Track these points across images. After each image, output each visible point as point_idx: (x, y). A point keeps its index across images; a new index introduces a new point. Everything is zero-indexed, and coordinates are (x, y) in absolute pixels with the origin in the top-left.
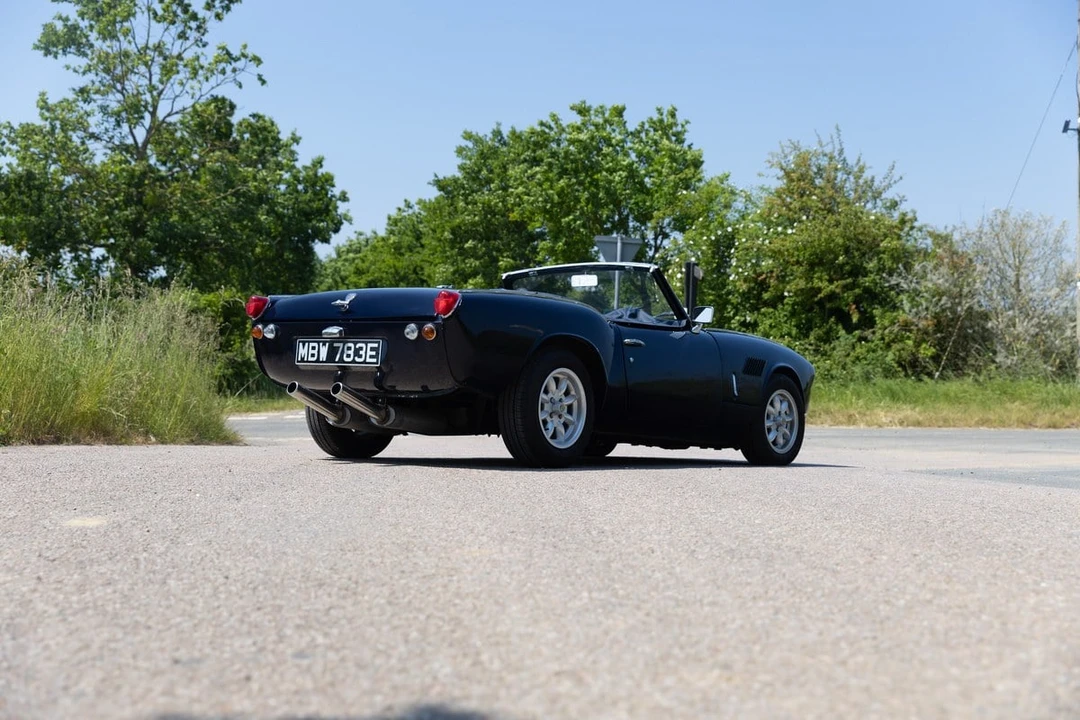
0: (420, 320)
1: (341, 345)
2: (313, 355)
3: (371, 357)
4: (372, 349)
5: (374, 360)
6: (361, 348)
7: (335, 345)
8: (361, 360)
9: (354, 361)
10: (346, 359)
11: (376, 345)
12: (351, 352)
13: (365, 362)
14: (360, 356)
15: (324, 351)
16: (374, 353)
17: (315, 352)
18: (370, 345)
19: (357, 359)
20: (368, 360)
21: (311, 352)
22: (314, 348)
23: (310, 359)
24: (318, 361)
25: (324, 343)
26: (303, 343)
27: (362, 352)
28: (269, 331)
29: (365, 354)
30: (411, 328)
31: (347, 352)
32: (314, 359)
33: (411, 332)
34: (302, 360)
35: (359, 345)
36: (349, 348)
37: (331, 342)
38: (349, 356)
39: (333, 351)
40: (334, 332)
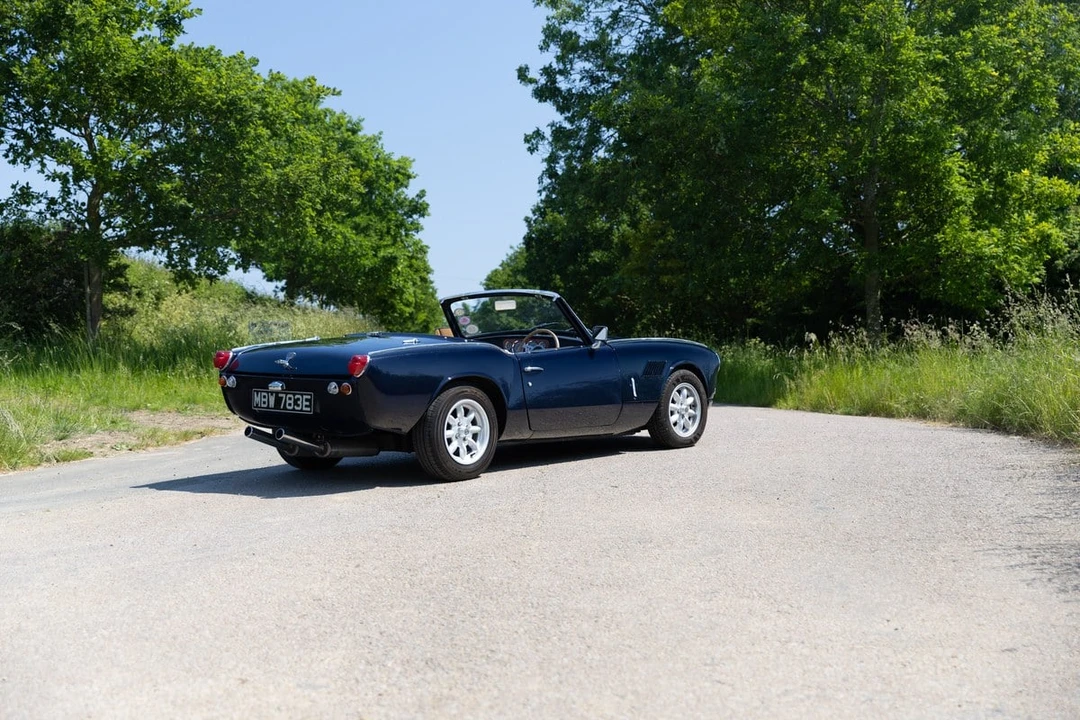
0: (339, 379)
1: (284, 396)
2: (264, 403)
3: (306, 406)
4: (307, 400)
5: (309, 409)
6: (298, 399)
7: (280, 395)
8: (299, 408)
9: (294, 409)
10: (288, 407)
11: (309, 397)
12: (292, 402)
13: (301, 410)
14: (298, 405)
15: (272, 400)
16: (308, 403)
17: (266, 400)
18: (305, 397)
19: (296, 408)
20: (304, 409)
21: (263, 400)
22: (264, 397)
23: (263, 405)
24: (268, 407)
25: (272, 393)
26: (257, 392)
27: (299, 402)
28: (231, 382)
29: (302, 403)
30: (333, 385)
31: (288, 402)
32: (265, 406)
33: (333, 388)
34: (257, 406)
35: (297, 396)
36: (290, 399)
37: (277, 393)
38: (290, 405)
39: (278, 400)
40: (277, 386)
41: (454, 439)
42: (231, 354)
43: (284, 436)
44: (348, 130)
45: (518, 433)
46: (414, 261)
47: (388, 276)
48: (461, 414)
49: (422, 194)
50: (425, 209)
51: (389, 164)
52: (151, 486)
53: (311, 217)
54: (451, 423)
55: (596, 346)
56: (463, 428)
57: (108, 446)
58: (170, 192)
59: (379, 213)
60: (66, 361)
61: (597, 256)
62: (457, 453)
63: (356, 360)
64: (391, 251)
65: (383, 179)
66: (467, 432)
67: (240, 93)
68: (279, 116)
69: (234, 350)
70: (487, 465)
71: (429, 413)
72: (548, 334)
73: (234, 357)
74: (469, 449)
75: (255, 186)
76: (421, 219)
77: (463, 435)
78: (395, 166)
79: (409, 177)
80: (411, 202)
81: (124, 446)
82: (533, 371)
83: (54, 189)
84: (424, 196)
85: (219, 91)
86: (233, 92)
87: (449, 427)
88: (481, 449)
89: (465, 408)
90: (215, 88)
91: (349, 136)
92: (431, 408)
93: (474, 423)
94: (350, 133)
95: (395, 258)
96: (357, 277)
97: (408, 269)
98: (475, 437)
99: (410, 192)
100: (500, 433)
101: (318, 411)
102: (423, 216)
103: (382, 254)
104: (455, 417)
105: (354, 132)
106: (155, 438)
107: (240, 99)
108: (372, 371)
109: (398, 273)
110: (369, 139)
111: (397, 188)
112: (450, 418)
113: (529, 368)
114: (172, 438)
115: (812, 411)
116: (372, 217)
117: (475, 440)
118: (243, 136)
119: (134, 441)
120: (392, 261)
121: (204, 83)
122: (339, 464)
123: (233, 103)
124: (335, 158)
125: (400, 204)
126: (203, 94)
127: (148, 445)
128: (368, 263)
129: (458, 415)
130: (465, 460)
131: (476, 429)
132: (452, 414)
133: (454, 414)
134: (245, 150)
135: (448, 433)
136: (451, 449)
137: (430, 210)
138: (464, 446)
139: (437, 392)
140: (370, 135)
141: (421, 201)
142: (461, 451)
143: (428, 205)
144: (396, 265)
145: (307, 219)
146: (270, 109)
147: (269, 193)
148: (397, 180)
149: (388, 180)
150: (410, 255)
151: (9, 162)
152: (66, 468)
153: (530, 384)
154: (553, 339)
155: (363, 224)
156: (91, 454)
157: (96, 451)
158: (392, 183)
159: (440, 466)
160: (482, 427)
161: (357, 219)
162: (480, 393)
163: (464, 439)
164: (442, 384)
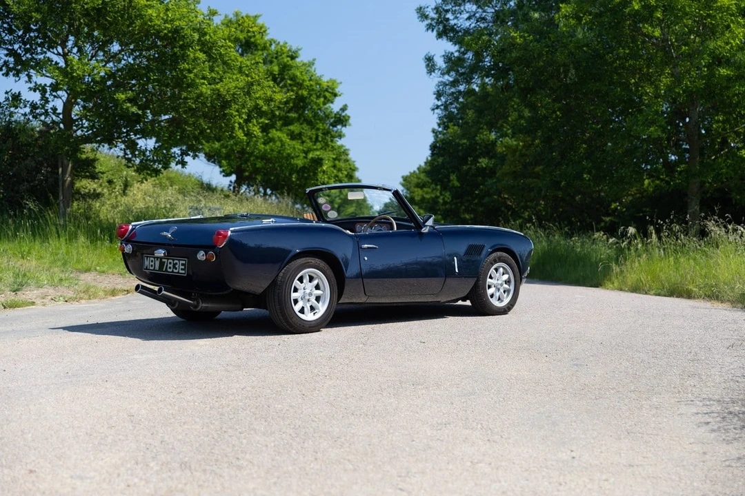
0: (206, 248)
1: (166, 260)
2: (152, 266)
3: (182, 269)
4: (182, 265)
5: (183, 272)
6: (176, 263)
7: (163, 260)
8: (177, 271)
9: (173, 272)
10: (169, 270)
11: (184, 262)
12: (171, 266)
13: (178, 273)
14: (176, 269)
15: (157, 263)
16: (183, 267)
17: (153, 264)
18: (181, 262)
19: (175, 271)
20: (181, 271)
21: (151, 263)
22: (152, 261)
23: (151, 268)
24: (154, 270)
25: (157, 258)
26: (147, 257)
27: (177, 266)
28: (129, 248)
29: (179, 267)
30: (202, 253)
31: (169, 265)
32: (152, 268)
33: (201, 256)
34: (147, 269)
35: (175, 261)
36: (170, 263)
37: (161, 258)
38: (170, 268)
39: (162, 264)
40: (160, 253)
41: (299, 299)
42: (130, 227)
43: (164, 292)
44: (288, 56)
45: (355, 297)
46: (337, 162)
47: (315, 174)
48: (306, 280)
49: (344, 109)
50: (347, 120)
51: (320, 85)
52: (64, 328)
53: (240, 124)
54: (298, 287)
55: (425, 230)
56: (308, 291)
57: (50, 297)
58: (124, 101)
59: (310, 123)
60: (39, 231)
61: (483, 162)
62: (302, 311)
63: (219, 234)
64: (318, 153)
65: (315, 96)
66: (310, 294)
67: (183, 23)
68: (214, 43)
69: (133, 224)
70: (327, 322)
71: (280, 278)
72: (389, 219)
73: (133, 229)
74: (312, 308)
75: (193, 98)
76: (344, 128)
77: (307, 297)
78: (325, 85)
79: (335, 95)
80: (335, 114)
81: (61, 298)
82: (368, 248)
83: (36, 97)
84: (346, 109)
85: (166, 22)
86: (177, 23)
87: (296, 290)
88: (322, 308)
89: (309, 276)
90: (163, 19)
91: (288, 61)
92: (281, 274)
93: (317, 287)
94: (289, 59)
95: (321, 159)
96: (291, 174)
97: (332, 169)
98: (318, 299)
99: (335, 107)
100: (340, 297)
101: (191, 273)
102: (345, 126)
103: (310, 155)
104: (302, 282)
105: (293, 58)
106: (88, 293)
107: (183, 29)
108: (232, 243)
109: (324, 172)
110: (304, 64)
111: (324, 104)
112: (296, 283)
113: (366, 246)
114: (101, 294)
115: (633, 292)
116: (305, 126)
117: (318, 302)
118: (184, 58)
119: (71, 294)
120: (318, 162)
121: (154, 15)
122: (219, 316)
123: (177, 31)
124: (257, 78)
125: (327, 116)
126: (153, 23)
127: (81, 298)
128: (300, 162)
129: (304, 281)
130: (309, 317)
131: (319, 292)
132: (298, 280)
133: (301, 280)
134: (185, 69)
135: (294, 295)
136: (297, 308)
137: (351, 121)
138: (308, 305)
139: (285, 262)
140: (306, 61)
141: (343, 114)
142: (306, 310)
143: (349, 117)
144: (321, 165)
145: (236, 125)
146: (208, 37)
147: (204, 104)
148: (325, 97)
149: (318, 97)
150: (334, 157)
151: (3, 75)
152: (10, 312)
153: (366, 258)
154: (391, 224)
155: (297, 132)
156: (33, 303)
157: (38, 301)
158: (322, 99)
159: (288, 322)
160: (324, 291)
161: (291, 128)
162: (322, 264)
163: (309, 301)
164: (290, 255)
